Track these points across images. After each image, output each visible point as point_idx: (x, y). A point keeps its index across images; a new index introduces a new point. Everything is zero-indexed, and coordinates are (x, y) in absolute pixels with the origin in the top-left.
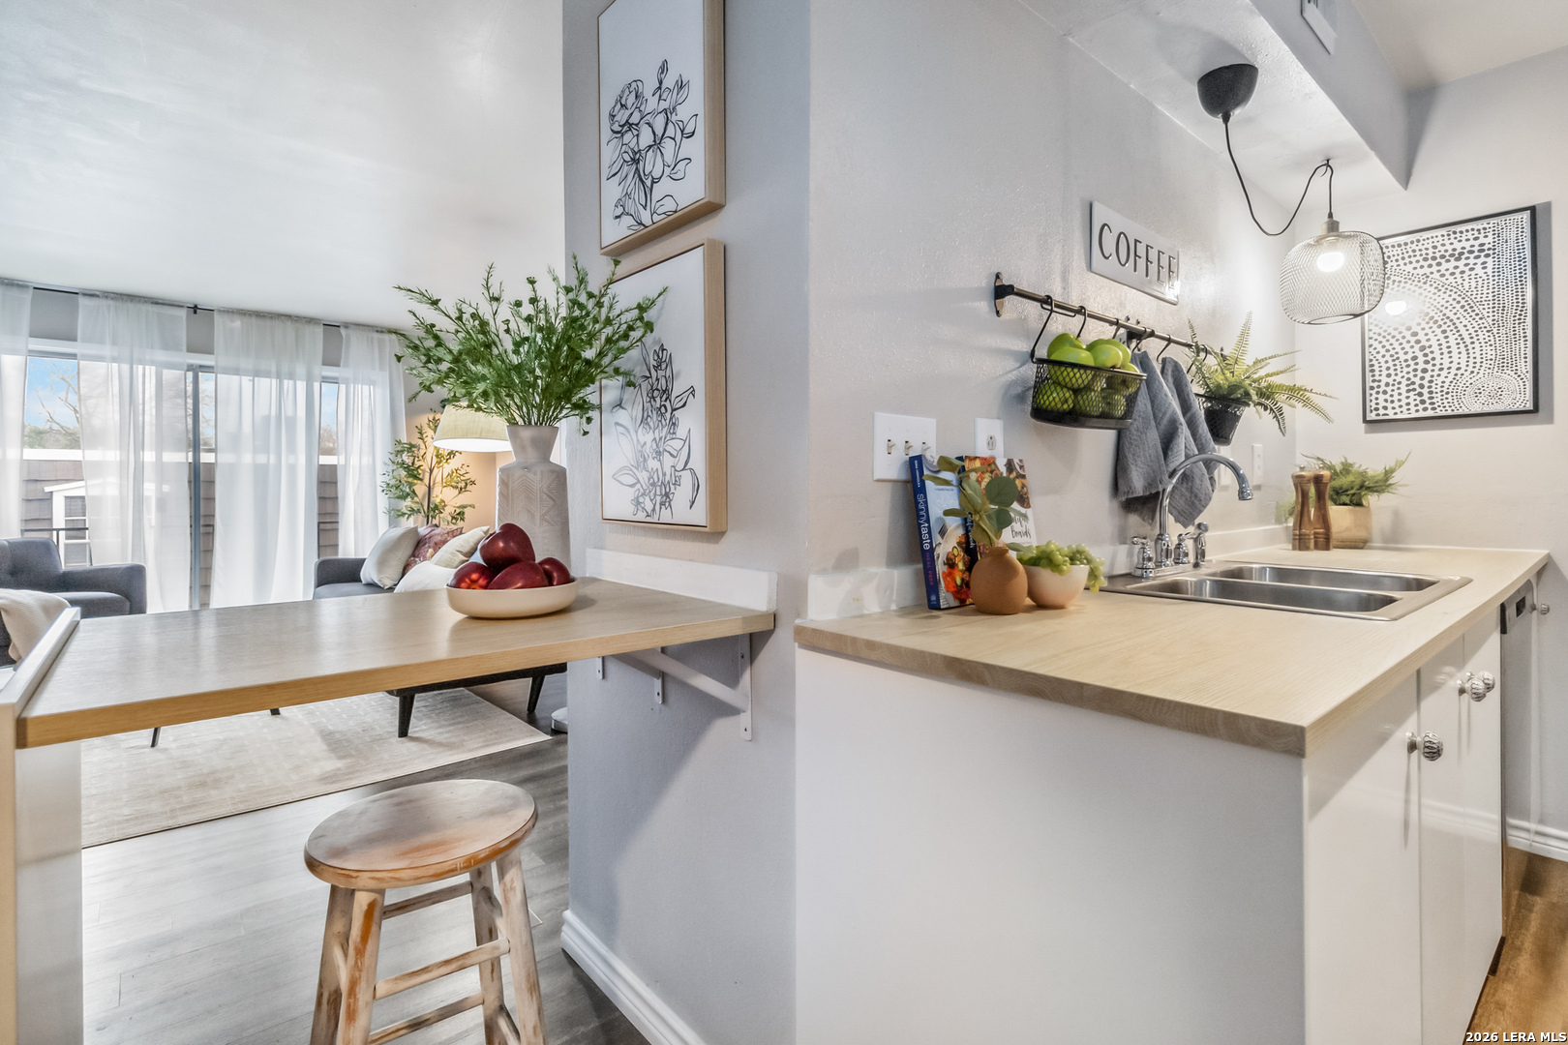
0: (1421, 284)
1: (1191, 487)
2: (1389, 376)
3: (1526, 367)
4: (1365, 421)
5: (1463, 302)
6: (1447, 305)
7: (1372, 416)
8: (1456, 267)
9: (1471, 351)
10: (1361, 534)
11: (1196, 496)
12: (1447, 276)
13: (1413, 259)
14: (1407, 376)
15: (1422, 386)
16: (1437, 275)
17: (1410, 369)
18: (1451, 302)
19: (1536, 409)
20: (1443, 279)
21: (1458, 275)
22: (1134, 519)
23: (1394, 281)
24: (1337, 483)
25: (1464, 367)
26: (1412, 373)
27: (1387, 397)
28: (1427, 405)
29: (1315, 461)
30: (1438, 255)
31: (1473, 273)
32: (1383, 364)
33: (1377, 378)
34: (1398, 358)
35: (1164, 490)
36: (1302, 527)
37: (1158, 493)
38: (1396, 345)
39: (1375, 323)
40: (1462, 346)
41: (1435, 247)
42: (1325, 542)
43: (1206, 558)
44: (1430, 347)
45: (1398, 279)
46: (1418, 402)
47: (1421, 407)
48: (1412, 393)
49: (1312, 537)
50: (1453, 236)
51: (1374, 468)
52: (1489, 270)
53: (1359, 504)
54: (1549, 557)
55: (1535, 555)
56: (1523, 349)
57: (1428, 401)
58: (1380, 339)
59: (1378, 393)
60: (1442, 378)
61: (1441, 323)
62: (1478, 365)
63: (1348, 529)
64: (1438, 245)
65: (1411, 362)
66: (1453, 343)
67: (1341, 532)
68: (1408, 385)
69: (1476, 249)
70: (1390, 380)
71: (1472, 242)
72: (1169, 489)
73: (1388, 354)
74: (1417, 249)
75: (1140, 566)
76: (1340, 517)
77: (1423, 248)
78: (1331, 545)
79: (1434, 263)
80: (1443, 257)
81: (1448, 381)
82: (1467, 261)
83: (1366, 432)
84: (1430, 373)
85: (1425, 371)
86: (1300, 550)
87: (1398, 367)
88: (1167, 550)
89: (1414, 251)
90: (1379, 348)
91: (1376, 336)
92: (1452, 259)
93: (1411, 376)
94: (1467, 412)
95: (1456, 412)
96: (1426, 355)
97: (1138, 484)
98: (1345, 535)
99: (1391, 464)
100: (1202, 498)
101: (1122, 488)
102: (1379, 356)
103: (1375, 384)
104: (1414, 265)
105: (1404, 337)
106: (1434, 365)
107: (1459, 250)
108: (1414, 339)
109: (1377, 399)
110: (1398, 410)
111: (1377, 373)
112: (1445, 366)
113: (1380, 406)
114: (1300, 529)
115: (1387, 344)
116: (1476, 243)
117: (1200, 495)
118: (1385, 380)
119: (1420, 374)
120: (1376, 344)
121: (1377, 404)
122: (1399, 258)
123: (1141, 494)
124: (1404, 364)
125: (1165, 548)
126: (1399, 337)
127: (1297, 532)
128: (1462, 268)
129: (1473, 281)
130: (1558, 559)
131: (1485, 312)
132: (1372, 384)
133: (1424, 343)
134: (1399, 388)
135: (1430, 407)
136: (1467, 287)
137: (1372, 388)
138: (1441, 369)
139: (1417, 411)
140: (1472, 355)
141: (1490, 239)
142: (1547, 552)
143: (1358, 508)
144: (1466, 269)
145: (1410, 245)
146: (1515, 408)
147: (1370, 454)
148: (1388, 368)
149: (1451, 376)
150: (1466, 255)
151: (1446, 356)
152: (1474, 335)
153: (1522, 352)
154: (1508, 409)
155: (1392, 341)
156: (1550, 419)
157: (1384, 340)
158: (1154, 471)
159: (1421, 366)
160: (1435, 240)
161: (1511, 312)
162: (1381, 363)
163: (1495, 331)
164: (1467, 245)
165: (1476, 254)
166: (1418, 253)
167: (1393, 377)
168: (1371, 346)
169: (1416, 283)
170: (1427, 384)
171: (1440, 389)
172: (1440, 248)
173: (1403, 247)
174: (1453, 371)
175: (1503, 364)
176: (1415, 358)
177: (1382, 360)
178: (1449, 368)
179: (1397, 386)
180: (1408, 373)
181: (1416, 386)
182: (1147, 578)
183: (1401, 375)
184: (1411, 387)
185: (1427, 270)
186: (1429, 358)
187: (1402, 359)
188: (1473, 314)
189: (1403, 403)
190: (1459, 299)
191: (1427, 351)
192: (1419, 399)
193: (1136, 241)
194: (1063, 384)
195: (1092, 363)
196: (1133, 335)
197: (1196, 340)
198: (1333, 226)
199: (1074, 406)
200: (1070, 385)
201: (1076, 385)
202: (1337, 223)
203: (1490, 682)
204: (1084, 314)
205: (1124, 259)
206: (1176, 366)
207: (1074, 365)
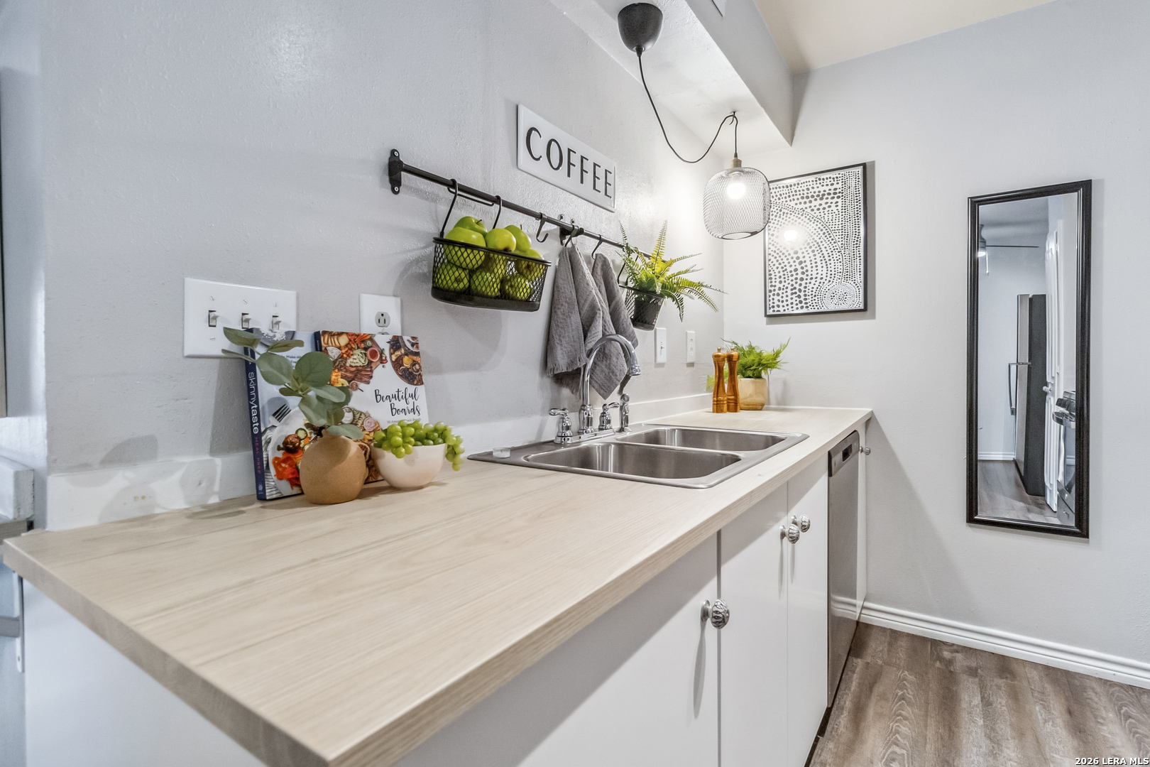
0: (799, 216)
1: (609, 364)
2: (781, 282)
3: (860, 279)
4: (766, 316)
5: (824, 231)
6: (815, 232)
7: (770, 312)
8: (820, 205)
9: (829, 266)
10: (759, 399)
11: (613, 372)
12: (815, 211)
13: (795, 197)
14: (791, 283)
15: (800, 290)
16: (809, 210)
17: (793, 278)
18: (818, 230)
19: (865, 309)
20: (813, 213)
21: (821, 211)
22: (566, 392)
23: (784, 213)
24: (742, 361)
25: (825, 278)
26: (795, 281)
27: (779, 298)
28: (803, 304)
29: (730, 344)
30: (810, 195)
31: (830, 209)
32: (777, 274)
33: (773, 284)
34: (786, 270)
35: (585, 367)
36: (719, 394)
37: (579, 369)
38: (785, 260)
39: (772, 243)
40: (824, 262)
41: (808, 189)
42: (734, 406)
43: (629, 424)
44: (805, 262)
45: (786, 211)
46: (797, 302)
47: (799, 306)
48: (794, 295)
49: (725, 402)
50: (818, 182)
51: (767, 350)
52: (840, 208)
53: (759, 377)
54: (872, 412)
55: (864, 411)
56: (858, 265)
57: (804, 302)
58: (775, 255)
59: (774, 295)
60: (812, 285)
61: (811, 245)
62: (833, 276)
63: (751, 396)
64: (810, 187)
65: (794, 273)
66: (818, 260)
67: (746, 398)
68: (792, 290)
69: (832, 192)
70: (781, 286)
71: (830, 187)
72: (589, 367)
73: (780, 267)
74: (797, 190)
75: (560, 435)
76: (745, 386)
77: (801, 189)
78: (738, 407)
79: (807, 201)
80: (813, 196)
81: (815, 287)
82: (827, 201)
83: (767, 324)
84: (805, 281)
85: (802, 279)
86: (717, 412)
87: (786, 276)
88: (588, 418)
89: (796, 191)
90: (775, 262)
91: (772, 253)
92: (818, 198)
93: (793, 283)
94: (826, 310)
95: (820, 310)
96: (802, 268)
97: (562, 363)
98: (749, 400)
99: (777, 348)
100: (618, 374)
101: (550, 365)
102: (775, 268)
103: (772, 288)
104: (796, 201)
105: (789, 254)
106: (807, 275)
107: (822, 192)
108: (795, 256)
109: (773, 299)
110: (786, 308)
111: (773, 280)
112: (814, 276)
113: (775, 305)
114: (717, 397)
115: (779, 259)
116: (833, 188)
117: (616, 371)
118: (778, 285)
119: (799, 282)
120: (773, 259)
121: (774, 303)
122: (787, 196)
123: (565, 370)
124: (790, 274)
125: (586, 416)
126: (786, 254)
127: (715, 399)
128: (824, 206)
129: (830, 215)
130: (876, 413)
131: (837, 238)
132: (770, 288)
133: (801, 259)
134: (786, 292)
135: (805, 306)
136: (826, 219)
137: (770, 291)
138: (811, 279)
139: (797, 308)
140: (829, 269)
141: (840, 186)
142: (871, 410)
143: (757, 380)
144: (826, 206)
145: (793, 187)
146: (853, 308)
147: (766, 339)
148: (780, 277)
149: (817, 284)
150: (826, 196)
151: (814, 269)
152: (830, 254)
153: (858, 268)
154: (850, 308)
155: (783, 257)
156: (873, 316)
157: (778, 256)
158: (575, 351)
159: (800, 276)
160: (808, 184)
161: (852, 238)
162: (776, 273)
163: (843, 252)
164: (827, 188)
165: (832, 195)
166: (798, 193)
167: (783, 283)
168: (770, 260)
169: (796, 215)
170: (803, 289)
171: (811, 293)
172: (811, 190)
173: (789, 188)
174: (819, 280)
175: (847, 276)
176: (796, 270)
177: (777, 271)
178: (816, 278)
179: (785, 290)
180: (792, 280)
181: (797, 291)
182: (565, 446)
183: (787, 282)
184: (794, 291)
185: (803, 206)
186: (804, 270)
187: (788, 271)
188: (830, 239)
189: (789, 303)
190: (822, 228)
191: (803, 265)
192: (798, 300)
193: (569, 150)
194: (458, 263)
195: (483, 244)
196: (565, 232)
197: (627, 241)
198: (737, 163)
199: (470, 286)
200: (464, 265)
201: (470, 266)
202: (741, 161)
203: (807, 524)
204: (500, 204)
205: (555, 164)
206: (605, 261)
207: (467, 246)
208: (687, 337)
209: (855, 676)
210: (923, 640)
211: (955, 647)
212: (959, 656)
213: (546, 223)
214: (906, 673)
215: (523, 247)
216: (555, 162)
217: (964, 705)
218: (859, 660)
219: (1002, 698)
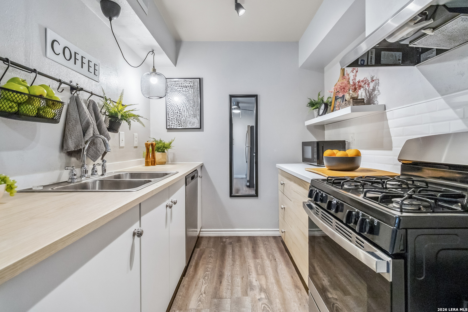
0: (179, 93)
1: (96, 147)
2: (172, 116)
3: (199, 118)
4: (167, 129)
5: (187, 99)
6: (184, 99)
7: (168, 127)
8: (186, 90)
9: (189, 112)
10: (163, 160)
11: (98, 150)
12: (184, 92)
13: (177, 86)
14: (176, 117)
15: (179, 120)
16: (182, 91)
17: (177, 115)
18: (185, 99)
19: (200, 128)
20: (183, 92)
21: (186, 92)
22: (74, 159)
23: (173, 91)
24: (157, 146)
25: (187, 116)
26: (177, 116)
27: (172, 122)
28: (180, 125)
29: (153, 139)
30: (182, 86)
31: (189, 92)
32: (171, 113)
33: (169, 117)
34: (174, 112)
35: (84, 148)
36: (148, 159)
37: (81, 150)
38: (174, 108)
39: (169, 101)
40: (187, 110)
41: (182, 84)
42: (154, 163)
43: (106, 172)
44: (181, 110)
45: (174, 90)
46: (178, 124)
47: (179, 126)
48: (177, 122)
49: (150, 162)
50: (185, 82)
51: (167, 142)
52: (192, 92)
53: (164, 152)
55: (200, 163)
57: (180, 124)
58: (170, 106)
59: (170, 121)
60: (183, 118)
61: (183, 104)
62: (190, 116)
63: (161, 159)
64: (182, 83)
65: (177, 113)
66: (185, 109)
67: (159, 160)
68: (176, 119)
69: (190, 86)
70: (172, 118)
71: (189, 84)
72: (86, 148)
73: (172, 111)
74: (178, 83)
75: (71, 178)
76: (158, 156)
77: (179, 83)
78: (156, 164)
79: (181, 88)
80: (183, 86)
81: (184, 119)
82: (188, 89)
83: (167, 132)
84: (181, 117)
85: (180, 116)
86: (147, 166)
87: (174, 114)
88: (86, 171)
89: (177, 84)
90: (170, 109)
91: (169, 105)
92: (185, 87)
93: (177, 117)
94: (188, 128)
95: (186, 128)
96: (180, 112)
97: (72, 146)
98: (160, 161)
99: (170, 141)
100: (101, 151)
101: (65, 147)
102: (170, 111)
103: (169, 119)
104: (177, 87)
105: (175, 106)
106: (181, 115)
107: (186, 86)
108: (177, 107)
109: (169, 122)
110: (174, 126)
111: (169, 115)
112: (184, 115)
113: (170, 125)
114: (147, 160)
115: (172, 108)
116: (190, 84)
117: (99, 150)
118: (171, 117)
119: (179, 117)
120: (169, 107)
121: (170, 124)
122: (174, 85)
123: (73, 150)
124: (175, 114)
125: (84, 170)
126: (174, 106)
127: (146, 161)
128: (187, 90)
129: (189, 94)
130: (204, 164)
131: (191, 102)
132: (168, 118)
133: (179, 109)
134: (174, 120)
135: (181, 126)
136: (188, 95)
137: (168, 120)
138: (183, 116)
139: (178, 127)
140: (189, 113)
141: (192, 84)
142: (203, 162)
143: (163, 153)
144: (188, 91)
145: (176, 82)
146: (197, 127)
147: (166, 137)
148: (172, 114)
149: (185, 118)
150: (188, 87)
151: (184, 113)
152: (189, 108)
153: (198, 114)
154: (196, 128)
155: (173, 107)
156: (203, 131)
157: (171, 107)
158: (79, 141)
159: (179, 115)
160: (182, 82)
161: (196, 103)
162: (170, 113)
163: (193, 108)
164: (188, 84)
165: (190, 87)
166: (178, 84)
167: (173, 117)
168: (168, 108)
169: (178, 92)
170: (180, 120)
171: (183, 121)
172: (183, 84)
173: (175, 82)
174: (185, 117)
175: (195, 116)
176: (178, 112)
177: (171, 112)
178: (185, 116)
179: (174, 119)
180: (176, 116)
181: (178, 120)
182: (73, 183)
183: (175, 117)
184: (177, 120)
185: (180, 89)
186: (180, 113)
187: (175, 112)
188: (189, 103)
189: (175, 124)
190: (186, 98)
191: (180, 111)
192: (178, 123)
193: (75, 53)
194: (11, 99)
195: (27, 92)
196: (72, 89)
197: (105, 95)
198: (154, 70)
199: (18, 110)
200: (15, 101)
201: (19, 101)
202: (156, 70)
203: (175, 202)
204: (36, 73)
205: (68, 58)
206: (94, 104)
207: (17, 92)
208: (134, 136)
209: (197, 254)
210: (218, 237)
211: (227, 237)
212: (228, 240)
213: (63, 84)
214: (212, 249)
215: (50, 95)
216: (68, 57)
217: (227, 254)
218: (198, 249)
219: (237, 248)
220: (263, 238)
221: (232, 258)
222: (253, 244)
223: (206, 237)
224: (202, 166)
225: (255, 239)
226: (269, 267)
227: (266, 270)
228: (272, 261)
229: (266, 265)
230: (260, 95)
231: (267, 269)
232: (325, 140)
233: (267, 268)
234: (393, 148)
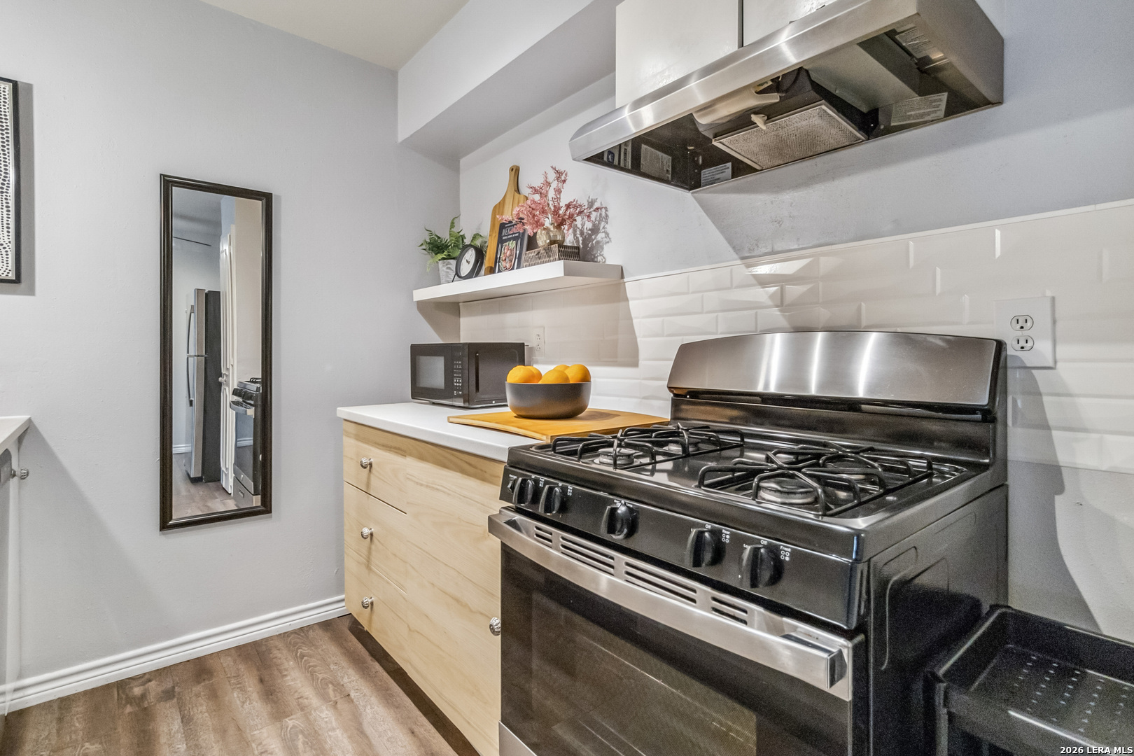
3: (7, 237)
19: (18, 280)
54: (30, 421)
55: (17, 420)
56: (5, 219)
130: (36, 422)
142: (29, 416)
153: (5, 222)
210: (107, 688)
211: (147, 676)
212: (153, 684)
214: (87, 745)
217: (163, 740)
219: (201, 705)
220: (288, 636)
221: (188, 748)
222: (258, 670)
223: (46, 706)
224: (26, 434)
225: (264, 648)
226: (333, 729)
227: (326, 742)
228: (339, 706)
229: (323, 725)
230: (279, 197)
231: (330, 736)
232: (461, 342)
233: (330, 733)
234: (641, 363)
